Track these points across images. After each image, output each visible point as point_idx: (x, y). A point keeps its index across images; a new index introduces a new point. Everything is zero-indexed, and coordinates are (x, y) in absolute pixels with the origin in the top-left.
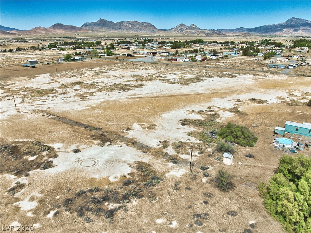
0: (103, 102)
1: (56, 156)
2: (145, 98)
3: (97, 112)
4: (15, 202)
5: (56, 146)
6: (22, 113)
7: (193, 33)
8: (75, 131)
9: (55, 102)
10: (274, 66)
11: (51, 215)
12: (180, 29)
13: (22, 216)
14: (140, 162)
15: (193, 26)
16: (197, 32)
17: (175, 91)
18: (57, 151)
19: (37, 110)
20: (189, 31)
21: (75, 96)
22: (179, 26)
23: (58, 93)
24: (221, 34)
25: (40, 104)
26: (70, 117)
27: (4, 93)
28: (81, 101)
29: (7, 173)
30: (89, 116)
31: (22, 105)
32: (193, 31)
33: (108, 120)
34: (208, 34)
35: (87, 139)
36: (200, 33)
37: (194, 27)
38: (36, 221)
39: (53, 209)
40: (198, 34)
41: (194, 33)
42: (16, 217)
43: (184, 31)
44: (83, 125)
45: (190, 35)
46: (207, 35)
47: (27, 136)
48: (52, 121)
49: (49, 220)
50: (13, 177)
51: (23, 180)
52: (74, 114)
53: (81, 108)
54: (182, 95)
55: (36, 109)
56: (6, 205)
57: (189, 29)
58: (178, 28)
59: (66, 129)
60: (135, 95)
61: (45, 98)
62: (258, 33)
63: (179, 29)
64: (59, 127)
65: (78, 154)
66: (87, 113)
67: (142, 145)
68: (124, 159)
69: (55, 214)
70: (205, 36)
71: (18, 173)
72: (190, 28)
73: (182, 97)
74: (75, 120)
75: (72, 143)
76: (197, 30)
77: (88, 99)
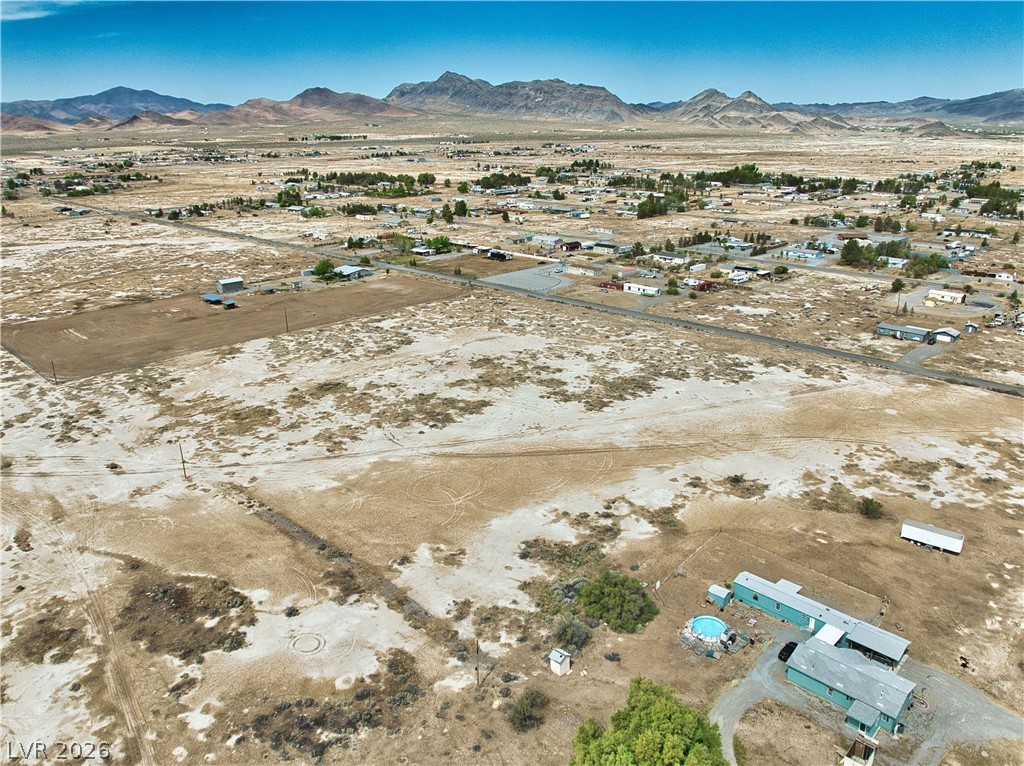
0: (376, 466)
1: (253, 622)
2: (476, 456)
3: (356, 499)
4: (181, 712)
5: (257, 595)
6: (198, 492)
7: (747, 123)
8: (299, 558)
9: (269, 459)
10: (891, 333)
11: (231, 742)
12: (705, 107)
13: (190, 739)
14: (399, 651)
15: (748, 100)
16: (762, 118)
17: (559, 433)
18: (256, 608)
19: (230, 483)
20: (733, 114)
21: (316, 438)
22: (702, 97)
23: (280, 426)
24: (842, 127)
25: (237, 464)
26: (295, 514)
27: (161, 414)
28: (328, 457)
29: (168, 653)
30: (334, 513)
31: (198, 464)
32: (748, 116)
33: (370, 529)
34: (798, 125)
35: (317, 581)
36: (771, 122)
37: (750, 103)
38: (209, 748)
39: (236, 732)
40: (763, 126)
41: (750, 123)
42: (181, 739)
43: (717, 116)
44: (316, 539)
45: (735, 128)
46: (793, 131)
47: (205, 564)
48: (257, 522)
49: (229, 749)
50: (177, 662)
51: (194, 670)
52: (303, 503)
53: (323, 484)
54: (567, 452)
55: (227, 479)
56: (167, 716)
57: (733, 109)
58: (696, 103)
59: (282, 549)
60: (455, 445)
61: (248, 440)
62: (984, 119)
63: (699, 107)
64: (269, 542)
65: (294, 620)
66: (332, 502)
67: (417, 608)
68: (372, 640)
69: (239, 741)
70: (788, 132)
71: (187, 655)
72: (739, 104)
73: (564, 460)
74: (302, 524)
75: (288, 592)
76: (761, 112)
77: (344, 452)
